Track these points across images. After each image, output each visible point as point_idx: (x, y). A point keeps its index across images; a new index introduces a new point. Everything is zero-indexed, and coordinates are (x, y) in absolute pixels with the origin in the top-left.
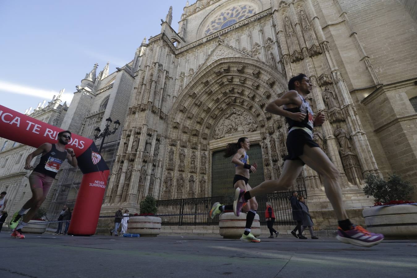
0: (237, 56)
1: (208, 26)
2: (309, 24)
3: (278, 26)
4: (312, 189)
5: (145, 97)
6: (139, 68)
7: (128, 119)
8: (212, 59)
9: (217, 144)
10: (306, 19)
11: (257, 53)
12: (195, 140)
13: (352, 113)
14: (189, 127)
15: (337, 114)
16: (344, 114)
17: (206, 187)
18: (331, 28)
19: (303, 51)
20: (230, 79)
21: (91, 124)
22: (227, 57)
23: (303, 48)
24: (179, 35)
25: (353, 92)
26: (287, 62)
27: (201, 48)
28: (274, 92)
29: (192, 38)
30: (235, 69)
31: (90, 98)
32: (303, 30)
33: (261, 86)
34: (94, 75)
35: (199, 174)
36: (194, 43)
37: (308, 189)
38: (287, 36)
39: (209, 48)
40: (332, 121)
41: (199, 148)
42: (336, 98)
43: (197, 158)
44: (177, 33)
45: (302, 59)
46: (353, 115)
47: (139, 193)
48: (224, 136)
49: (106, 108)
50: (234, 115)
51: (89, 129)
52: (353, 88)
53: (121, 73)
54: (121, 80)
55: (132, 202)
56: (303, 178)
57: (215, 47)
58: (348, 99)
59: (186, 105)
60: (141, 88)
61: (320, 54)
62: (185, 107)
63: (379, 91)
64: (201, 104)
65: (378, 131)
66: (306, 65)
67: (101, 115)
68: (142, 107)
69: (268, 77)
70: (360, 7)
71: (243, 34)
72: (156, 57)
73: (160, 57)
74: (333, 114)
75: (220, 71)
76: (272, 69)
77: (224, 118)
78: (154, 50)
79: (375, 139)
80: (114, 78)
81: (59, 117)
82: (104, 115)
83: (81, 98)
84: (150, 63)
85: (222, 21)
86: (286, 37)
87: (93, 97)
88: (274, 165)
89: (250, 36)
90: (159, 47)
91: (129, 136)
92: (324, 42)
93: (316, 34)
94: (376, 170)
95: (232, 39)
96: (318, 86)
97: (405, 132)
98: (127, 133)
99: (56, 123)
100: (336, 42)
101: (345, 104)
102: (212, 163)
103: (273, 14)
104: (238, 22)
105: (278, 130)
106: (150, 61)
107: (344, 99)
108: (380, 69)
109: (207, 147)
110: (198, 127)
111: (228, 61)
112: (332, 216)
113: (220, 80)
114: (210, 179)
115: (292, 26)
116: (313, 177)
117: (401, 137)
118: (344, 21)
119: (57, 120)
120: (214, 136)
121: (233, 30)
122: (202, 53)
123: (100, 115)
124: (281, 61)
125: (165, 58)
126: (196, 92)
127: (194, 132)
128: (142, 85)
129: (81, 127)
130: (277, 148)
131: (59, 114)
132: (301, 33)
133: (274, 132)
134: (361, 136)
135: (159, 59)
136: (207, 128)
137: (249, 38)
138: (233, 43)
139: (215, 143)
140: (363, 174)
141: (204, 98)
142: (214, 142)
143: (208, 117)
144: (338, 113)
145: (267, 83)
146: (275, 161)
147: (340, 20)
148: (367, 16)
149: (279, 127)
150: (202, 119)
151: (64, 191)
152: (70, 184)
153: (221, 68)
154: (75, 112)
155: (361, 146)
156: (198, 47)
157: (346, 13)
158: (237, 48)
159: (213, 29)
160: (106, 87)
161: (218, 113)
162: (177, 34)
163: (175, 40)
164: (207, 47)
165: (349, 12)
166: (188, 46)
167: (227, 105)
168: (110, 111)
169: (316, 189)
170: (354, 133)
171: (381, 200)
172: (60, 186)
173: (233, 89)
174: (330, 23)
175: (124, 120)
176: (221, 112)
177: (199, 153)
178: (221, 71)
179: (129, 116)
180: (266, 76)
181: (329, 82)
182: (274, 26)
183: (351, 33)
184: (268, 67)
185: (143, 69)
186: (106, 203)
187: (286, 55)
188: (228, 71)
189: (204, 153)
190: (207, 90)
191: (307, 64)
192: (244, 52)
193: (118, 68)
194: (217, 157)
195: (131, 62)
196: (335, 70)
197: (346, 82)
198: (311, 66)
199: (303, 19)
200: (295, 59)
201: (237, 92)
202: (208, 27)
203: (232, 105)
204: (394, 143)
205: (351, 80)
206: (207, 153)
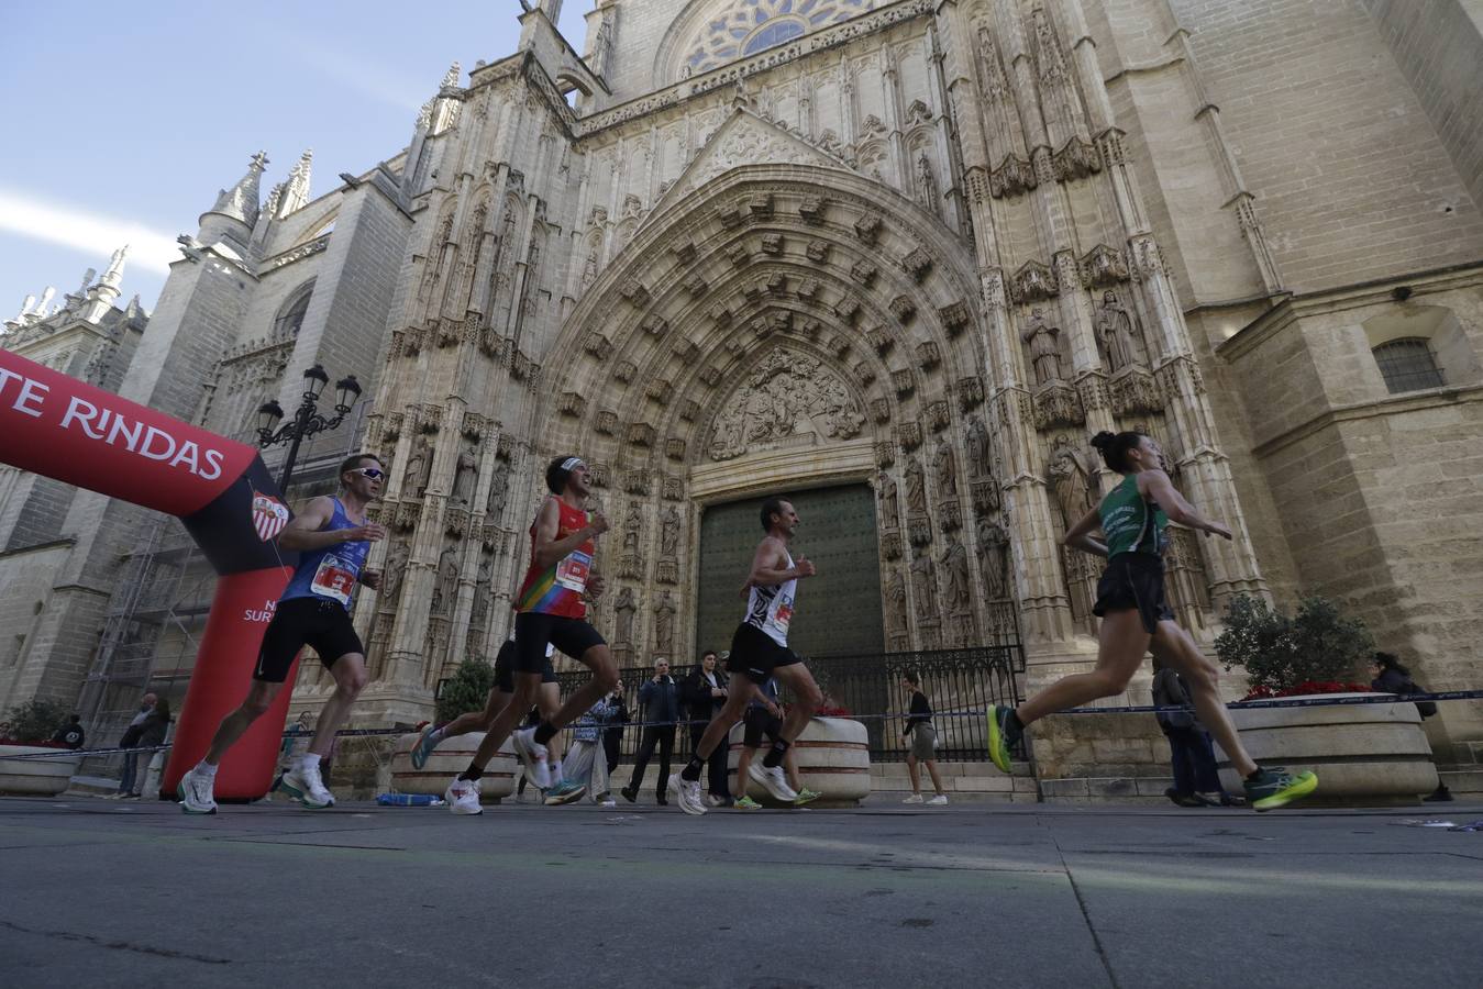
0: (801, 161)
1: (699, 39)
2: (1060, 62)
3: (953, 62)
4: (1043, 641)
5: (457, 294)
6: (429, 183)
7: (386, 372)
8: (709, 165)
9: (718, 478)
10: (1054, 43)
11: (875, 156)
12: (639, 459)
13: (1187, 386)
14: (619, 414)
15: (1138, 388)
16: (1160, 391)
17: (678, 628)
18: (1133, 84)
19: (1037, 158)
20: (775, 245)
21: (241, 386)
22: (764, 161)
23: (1036, 149)
24: (587, 63)
25: (1194, 314)
26: (978, 195)
27: (670, 119)
28: (928, 299)
29: (636, 78)
30: (794, 209)
31: (234, 285)
32: (1039, 82)
33: (883, 276)
34: (252, 197)
35: (652, 584)
36: (646, 101)
37: (1030, 642)
38: (984, 100)
39: (703, 122)
40: (1121, 410)
41: (655, 490)
42: (1139, 334)
43: (648, 527)
44: (580, 55)
45: (1032, 189)
46: (1192, 392)
47: (432, 648)
48: (745, 452)
49: (298, 329)
50: (784, 376)
51: (231, 408)
52: (1194, 301)
53: (360, 195)
54: (362, 224)
55: (407, 683)
56: (1013, 603)
57: (724, 120)
58: (1177, 339)
59: (609, 332)
60: (441, 258)
61: (1094, 172)
62: (605, 339)
63: (1280, 315)
64: (667, 330)
65: (1267, 450)
66: (1045, 208)
67: (280, 352)
68: (442, 331)
69: (910, 246)
70: (1234, 17)
71: (826, 81)
72: (500, 142)
73: (515, 142)
74: (1125, 387)
75: (737, 213)
76: (925, 216)
77: (746, 386)
78: (490, 115)
79: (1255, 476)
80: (331, 214)
81: (110, 357)
82: (294, 354)
83: (200, 287)
84: (476, 165)
85: (750, 23)
86: (979, 104)
87: (248, 282)
88: (918, 557)
89: (852, 90)
90: (511, 103)
91: (393, 438)
92: (1109, 131)
93: (1083, 100)
94: (1252, 582)
95: (787, 95)
96: (1080, 288)
97: (1352, 456)
98: (386, 425)
99: (97, 379)
100: (1146, 134)
101: (1165, 355)
102: (701, 545)
103: (938, 14)
104: (807, 32)
105: (937, 436)
106: (477, 156)
107: (1164, 337)
108: (1286, 240)
109: (682, 486)
110: (651, 415)
111: (769, 178)
112: (1102, 730)
113: (737, 246)
114: (693, 601)
115: (1001, 63)
116: (1047, 602)
117: (1336, 475)
118: (1182, 60)
119: (102, 367)
120: (708, 449)
121: (791, 60)
122: (675, 141)
123: (276, 355)
124: (956, 191)
125: (534, 150)
126: (647, 287)
127: (639, 434)
128: (445, 246)
129: (201, 396)
130: (928, 497)
131: (110, 344)
132: (1032, 91)
133: (921, 443)
134: (1213, 466)
135: (510, 154)
136: (686, 418)
137: (846, 98)
138: (788, 112)
139: (713, 475)
140: (1209, 592)
141: (677, 309)
142: (709, 472)
143: (688, 379)
144: (1142, 383)
145: (905, 268)
146: (920, 544)
147: (1167, 56)
148: (1254, 52)
149: (940, 426)
150: (668, 385)
151: (138, 638)
152: (163, 614)
153: (743, 202)
154: (176, 337)
155: (1211, 500)
156: (660, 116)
157: (1189, 35)
158: (804, 130)
159: (715, 54)
160: (300, 248)
161: (729, 365)
162: (581, 61)
163: (570, 84)
164: (693, 120)
165: (1196, 29)
166: (622, 110)
167: (761, 337)
168: (317, 342)
169: (1057, 640)
170: (1189, 455)
171: (1270, 679)
172: (121, 621)
173: (784, 281)
174: (1131, 64)
175: (370, 377)
176: (736, 364)
177: (654, 509)
178: (742, 214)
179: (391, 364)
180: (904, 241)
181: (1119, 274)
182: (939, 59)
183: (1200, 105)
184: (909, 209)
185: (447, 187)
186: (305, 683)
187: (976, 167)
188: (766, 212)
189: (672, 510)
190: (690, 281)
191: (1049, 208)
192: (827, 148)
193: (349, 176)
194: (717, 523)
195: (399, 157)
196: (1142, 235)
197: (1175, 278)
198: (1061, 216)
199: (1043, 43)
200: (1007, 185)
201: (799, 294)
202: (696, 42)
203: (778, 339)
204: (1315, 493)
205: (1190, 271)
206: (681, 509)
